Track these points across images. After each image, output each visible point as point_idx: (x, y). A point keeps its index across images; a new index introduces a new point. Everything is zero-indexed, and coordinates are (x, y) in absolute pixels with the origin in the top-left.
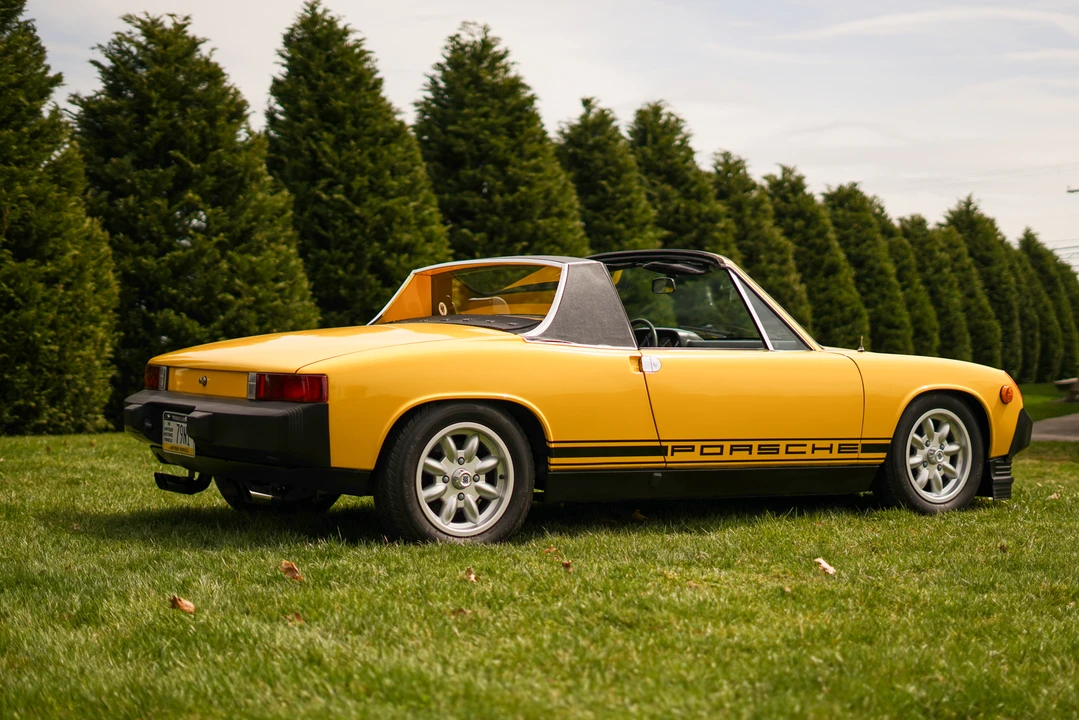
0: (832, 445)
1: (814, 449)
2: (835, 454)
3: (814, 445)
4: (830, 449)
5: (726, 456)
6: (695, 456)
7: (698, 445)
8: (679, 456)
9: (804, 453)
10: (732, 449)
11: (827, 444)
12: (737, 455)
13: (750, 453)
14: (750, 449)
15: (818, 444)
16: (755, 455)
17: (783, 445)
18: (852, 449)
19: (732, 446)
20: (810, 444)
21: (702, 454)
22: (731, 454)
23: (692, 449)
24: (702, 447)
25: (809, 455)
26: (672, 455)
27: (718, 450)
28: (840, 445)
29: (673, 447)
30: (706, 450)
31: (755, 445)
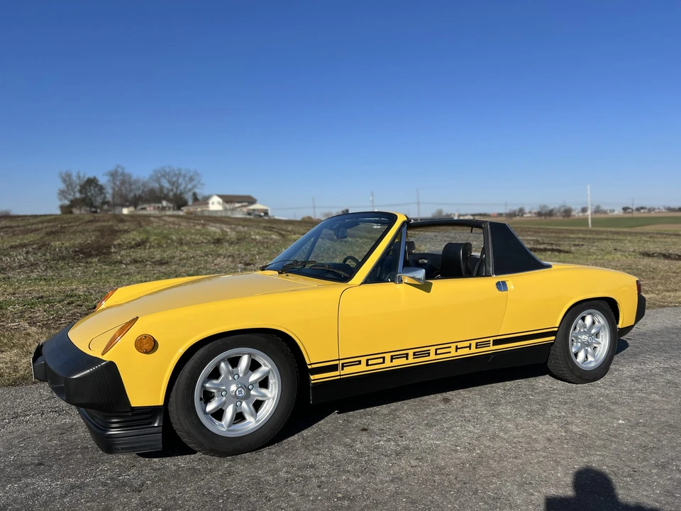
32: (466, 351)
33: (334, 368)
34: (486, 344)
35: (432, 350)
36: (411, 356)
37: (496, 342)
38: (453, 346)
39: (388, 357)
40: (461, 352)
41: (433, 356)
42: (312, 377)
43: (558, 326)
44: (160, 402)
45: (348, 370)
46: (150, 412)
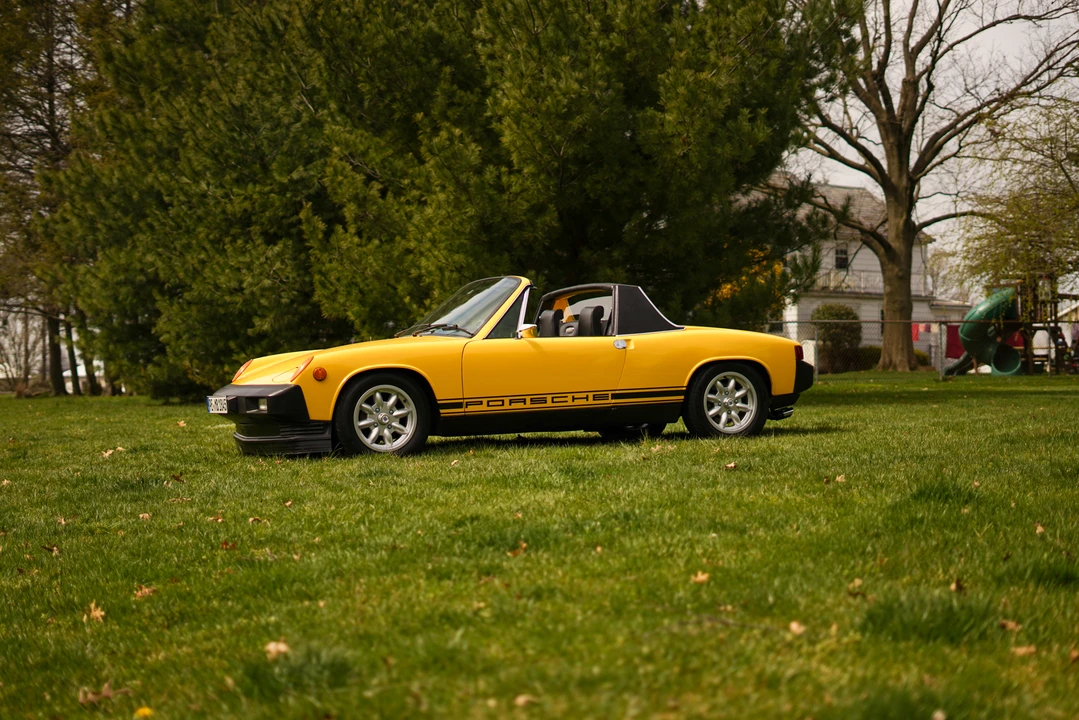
32: (584, 402)
33: (459, 405)
34: (605, 397)
35: (549, 398)
36: (528, 401)
37: (615, 396)
38: (570, 396)
39: (507, 400)
40: (577, 402)
41: (549, 403)
42: (442, 411)
43: (685, 384)
44: (329, 417)
45: (471, 408)
46: (323, 424)
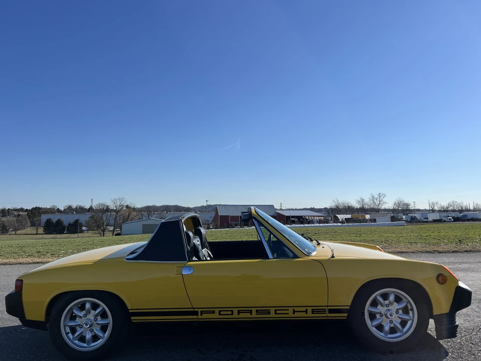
0: (307, 310)
1: (294, 312)
2: (310, 314)
3: (294, 310)
4: (306, 312)
5: (235, 315)
6: (216, 316)
7: (217, 311)
8: (205, 316)
9: (288, 314)
10: (239, 312)
11: (304, 309)
12: (242, 315)
13: (251, 314)
14: (251, 312)
15: (296, 309)
16: (254, 315)
17: (272, 310)
18: (323, 311)
19: (238, 311)
20: (291, 310)
21: (220, 314)
22: (238, 314)
23: (214, 312)
24: (220, 311)
25: (291, 314)
26: (201, 315)
27: (230, 313)
28: (312, 310)
29: (201, 311)
30: (222, 313)
31: (254, 310)
